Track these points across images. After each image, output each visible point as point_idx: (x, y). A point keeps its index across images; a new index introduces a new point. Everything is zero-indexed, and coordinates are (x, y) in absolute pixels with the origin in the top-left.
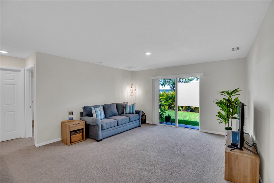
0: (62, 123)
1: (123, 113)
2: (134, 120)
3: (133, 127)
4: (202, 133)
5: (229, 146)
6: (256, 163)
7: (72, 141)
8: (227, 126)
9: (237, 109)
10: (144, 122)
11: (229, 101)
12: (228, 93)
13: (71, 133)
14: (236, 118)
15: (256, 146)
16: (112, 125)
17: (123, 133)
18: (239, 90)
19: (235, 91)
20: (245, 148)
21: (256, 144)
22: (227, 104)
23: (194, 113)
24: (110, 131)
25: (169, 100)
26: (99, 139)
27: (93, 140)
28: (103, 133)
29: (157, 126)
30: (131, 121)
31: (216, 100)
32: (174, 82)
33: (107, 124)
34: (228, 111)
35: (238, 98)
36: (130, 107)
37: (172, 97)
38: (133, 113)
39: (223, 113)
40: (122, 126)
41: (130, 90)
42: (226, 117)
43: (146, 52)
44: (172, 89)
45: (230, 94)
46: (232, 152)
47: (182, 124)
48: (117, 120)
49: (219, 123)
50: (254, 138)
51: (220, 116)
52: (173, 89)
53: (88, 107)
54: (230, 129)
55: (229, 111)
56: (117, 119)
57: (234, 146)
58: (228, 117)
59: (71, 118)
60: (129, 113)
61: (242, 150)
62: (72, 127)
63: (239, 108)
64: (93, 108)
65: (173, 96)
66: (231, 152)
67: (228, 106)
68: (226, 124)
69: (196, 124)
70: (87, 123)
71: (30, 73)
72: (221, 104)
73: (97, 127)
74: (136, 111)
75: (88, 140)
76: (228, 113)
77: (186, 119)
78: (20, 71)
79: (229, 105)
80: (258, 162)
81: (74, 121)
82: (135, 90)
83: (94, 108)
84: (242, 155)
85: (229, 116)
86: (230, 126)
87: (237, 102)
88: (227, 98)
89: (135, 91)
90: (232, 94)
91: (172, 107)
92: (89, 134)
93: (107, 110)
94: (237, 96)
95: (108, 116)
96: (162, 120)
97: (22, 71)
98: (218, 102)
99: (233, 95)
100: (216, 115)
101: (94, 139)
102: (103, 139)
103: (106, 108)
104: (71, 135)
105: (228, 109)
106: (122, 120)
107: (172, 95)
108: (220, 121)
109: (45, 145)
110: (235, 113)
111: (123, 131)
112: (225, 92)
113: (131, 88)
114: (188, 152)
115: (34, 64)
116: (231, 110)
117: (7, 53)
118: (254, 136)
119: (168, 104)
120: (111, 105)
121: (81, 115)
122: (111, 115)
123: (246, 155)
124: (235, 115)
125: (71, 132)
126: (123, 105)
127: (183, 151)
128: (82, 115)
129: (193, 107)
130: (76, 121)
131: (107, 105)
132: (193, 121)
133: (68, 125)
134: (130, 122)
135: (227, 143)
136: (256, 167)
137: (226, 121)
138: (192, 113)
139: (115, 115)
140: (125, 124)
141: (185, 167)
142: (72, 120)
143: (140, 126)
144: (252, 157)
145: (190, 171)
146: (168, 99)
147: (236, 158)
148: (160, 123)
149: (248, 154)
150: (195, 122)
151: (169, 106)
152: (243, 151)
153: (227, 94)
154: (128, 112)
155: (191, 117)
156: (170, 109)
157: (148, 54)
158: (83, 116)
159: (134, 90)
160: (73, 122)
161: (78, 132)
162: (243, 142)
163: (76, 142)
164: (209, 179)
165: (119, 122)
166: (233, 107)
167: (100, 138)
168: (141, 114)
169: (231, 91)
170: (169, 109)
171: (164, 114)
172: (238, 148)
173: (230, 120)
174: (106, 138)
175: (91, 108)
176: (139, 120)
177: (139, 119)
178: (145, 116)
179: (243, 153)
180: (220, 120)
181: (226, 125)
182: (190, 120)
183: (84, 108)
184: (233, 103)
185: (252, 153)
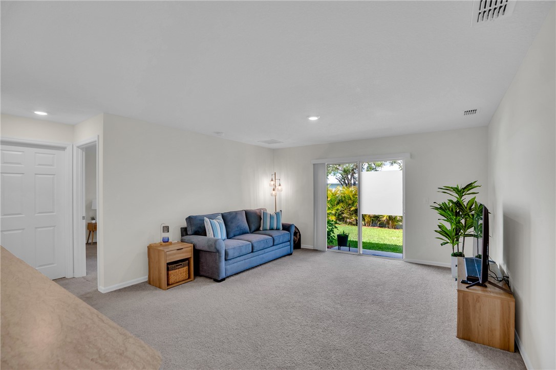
0: (150, 248)
1: (258, 229)
2: (281, 241)
3: (278, 255)
4: (409, 264)
5: (463, 282)
6: (509, 307)
7: (171, 281)
8: (456, 251)
9: (473, 219)
10: (297, 245)
11: (458, 204)
12: (456, 190)
13: (169, 266)
14: (471, 235)
15: (508, 281)
16: (244, 252)
17: (262, 266)
18: (475, 184)
19: (469, 186)
20: (490, 283)
21: (508, 277)
22: (454, 210)
23: (387, 229)
24: (239, 263)
25: (338, 203)
26: (220, 278)
27: (208, 280)
28: (228, 266)
29: (324, 254)
30: (275, 244)
31: (435, 203)
32: (346, 169)
33: (234, 248)
34: (457, 223)
35: (475, 198)
36: (271, 217)
37: (344, 199)
38: (278, 229)
39: (448, 226)
40: (260, 254)
41: (270, 185)
42: (454, 234)
43: (309, 116)
44: (342, 183)
45: (460, 192)
46: (470, 291)
47: (369, 249)
48: (250, 242)
49: (442, 245)
50: (505, 268)
51: (443, 232)
52: (345, 182)
53: (196, 217)
54: (460, 255)
55: (459, 222)
56: (250, 240)
57: (471, 281)
58: (457, 234)
59: (166, 237)
60: (270, 230)
61: (486, 287)
62: (170, 255)
63: (476, 217)
64: (206, 219)
65: (344, 197)
66: (467, 290)
67: (457, 214)
68: (453, 246)
69: (395, 249)
70: (198, 248)
71: (84, 153)
72: (444, 210)
73: (218, 254)
74: (283, 225)
75: (199, 279)
76: (457, 226)
77: (375, 240)
78: (64, 149)
79: (459, 211)
80: (513, 304)
81: (171, 244)
82: (280, 185)
83: (209, 218)
84: (486, 294)
85: (459, 231)
86: (461, 251)
87: (473, 206)
88: (455, 200)
89: (280, 188)
90: (463, 192)
91: (343, 218)
92: (201, 269)
93: (229, 224)
94: (472, 196)
95: (231, 235)
96: (331, 242)
97: (67, 148)
98: (439, 207)
99: (465, 194)
100: (435, 231)
101: (210, 278)
102: (228, 277)
103: (229, 218)
104: (168, 270)
105: (457, 220)
106: (259, 242)
107: (343, 195)
108: (442, 241)
109: (120, 290)
110: (469, 226)
111: (262, 262)
112: (452, 188)
113: (272, 180)
114: (389, 297)
115: (98, 136)
116: (463, 221)
117: (46, 114)
118: (504, 264)
119: (336, 213)
120: (236, 213)
121: (182, 233)
122: (238, 233)
123: (492, 294)
124: (469, 230)
125: (168, 264)
126: (259, 214)
127: (380, 296)
128: (184, 233)
129: (385, 218)
130: (175, 244)
131: (230, 213)
132: (388, 243)
133: (163, 251)
134: (273, 245)
135: (458, 276)
136: (509, 312)
137: (453, 241)
138: (383, 229)
139: (244, 233)
140: (265, 250)
141: (388, 320)
142: (168, 242)
143: (290, 254)
144: (503, 297)
145: (396, 326)
146: (336, 203)
147: (477, 300)
148: (328, 248)
149: (496, 293)
150: (392, 245)
151: (338, 217)
152: (487, 289)
153: (457, 193)
154: (268, 227)
155: (383, 238)
156: (340, 221)
157: (313, 119)
158: (187, 234)
159: (277, 185)
160: (170, 246)
161: (181, 265)
162: (488, 274)
163: (178, 283)
164: (431, 338)
165: (255, 245)
166: (466, 215)
167: (223, 275)
168: (293, 230)
169: (462, 186)
170: (338, 222)
171: (335, 230)
172: (478, 284)
173: (461, 239)
174: (232, 275)
175: (204, 220)
176: (289, 243)
177: (289, 241)
178: (300, 235)
179: (487, 291)
180: (442, 239)
181: (453, 248)
182: (382, 242)
183: (190, 219)
184: (466, 208)
185: (502, 291)
